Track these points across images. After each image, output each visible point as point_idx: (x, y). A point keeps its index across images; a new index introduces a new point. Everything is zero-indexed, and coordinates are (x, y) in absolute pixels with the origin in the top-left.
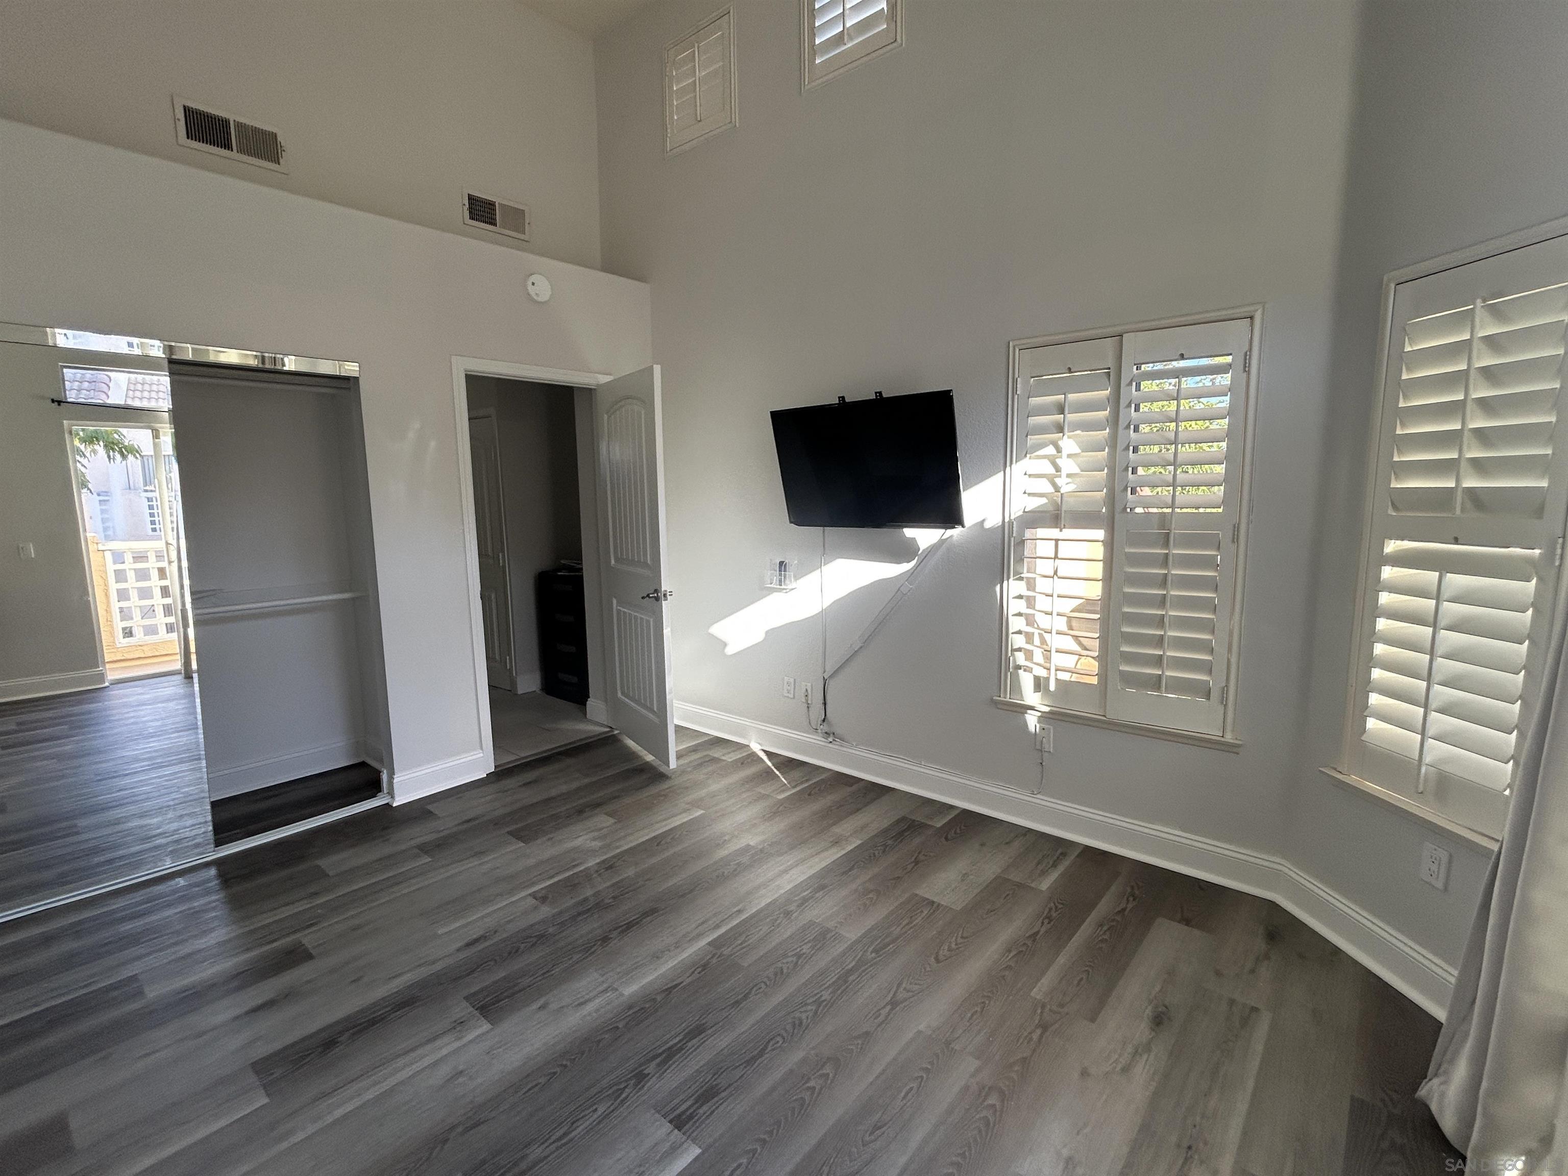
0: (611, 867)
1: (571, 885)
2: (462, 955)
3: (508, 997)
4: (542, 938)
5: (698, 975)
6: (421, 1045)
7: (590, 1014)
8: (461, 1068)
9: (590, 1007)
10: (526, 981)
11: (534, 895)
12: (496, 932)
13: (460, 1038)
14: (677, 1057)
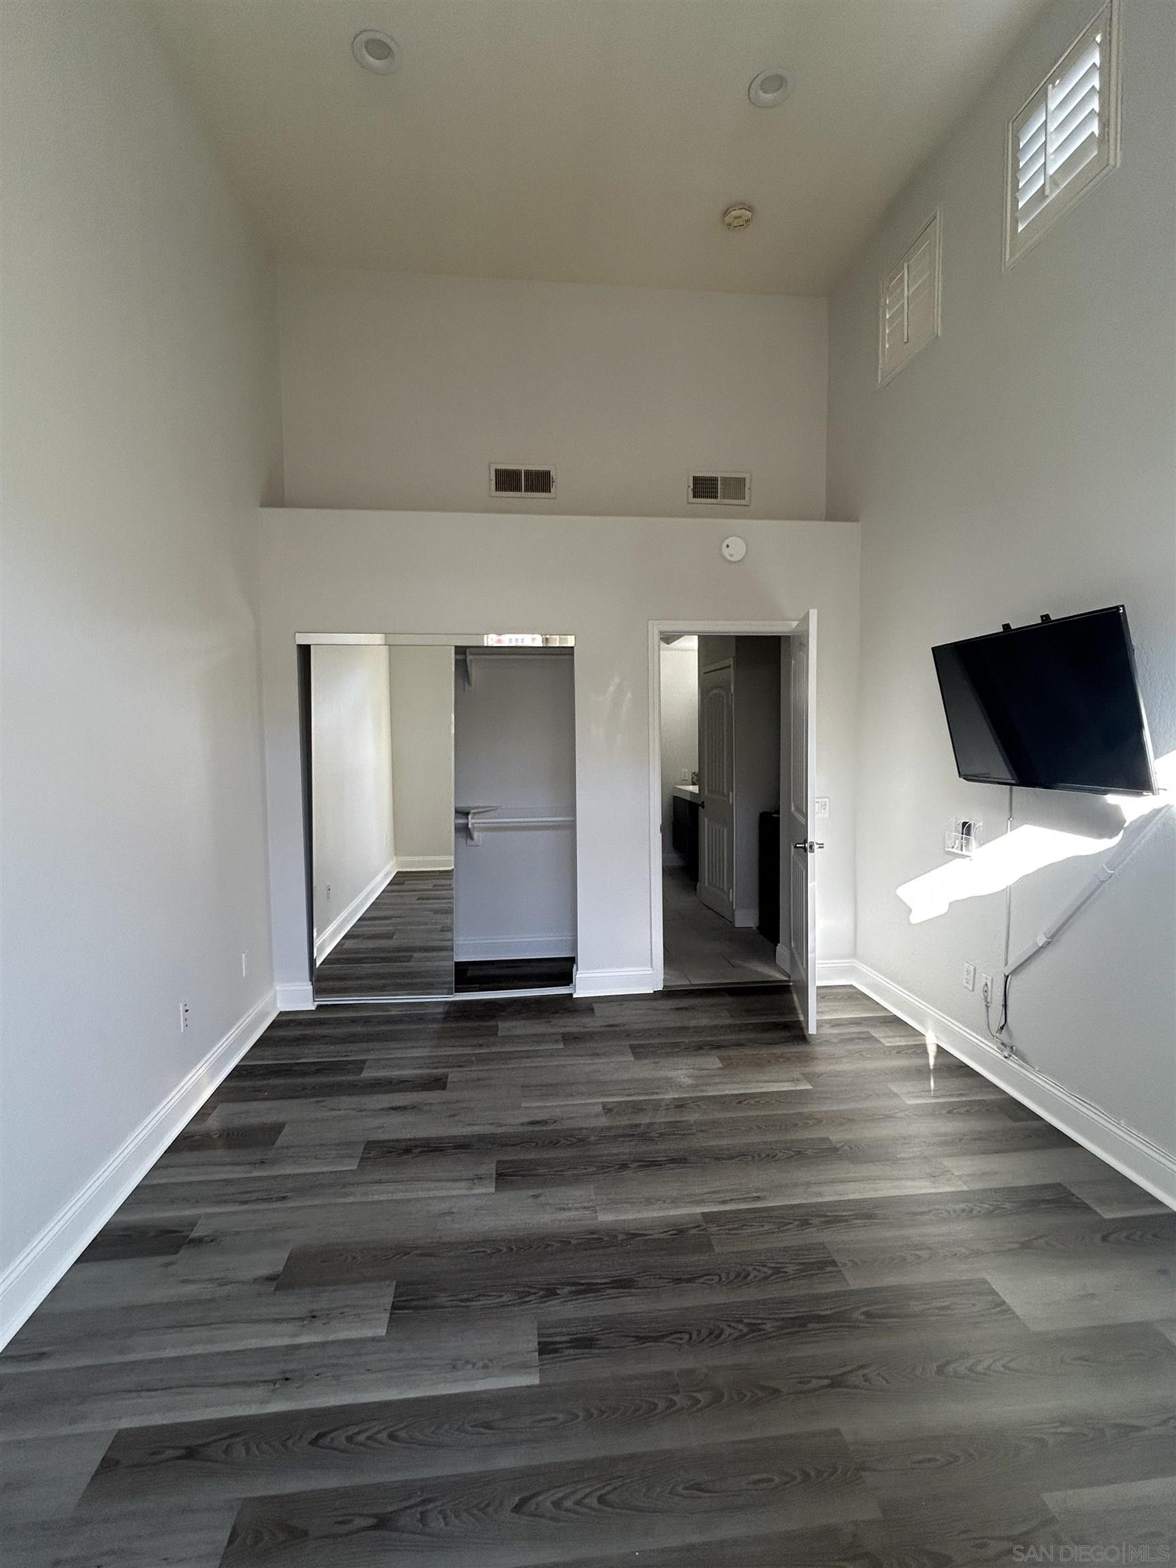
0: (681, 1106)
1: (638, 1108)
2: (521, 1129)
3: (522, 1175)
4: (583, 1141)
5: (669, 1237)
6: (447, 1180)
7: (560, 1221)
8: (455, 1210)
9: (566, 1215)
10: (542, 1171)
11: (604, 1105)
12: (555, 1122)
13: (470, 1189)
14: (590, 1295)
